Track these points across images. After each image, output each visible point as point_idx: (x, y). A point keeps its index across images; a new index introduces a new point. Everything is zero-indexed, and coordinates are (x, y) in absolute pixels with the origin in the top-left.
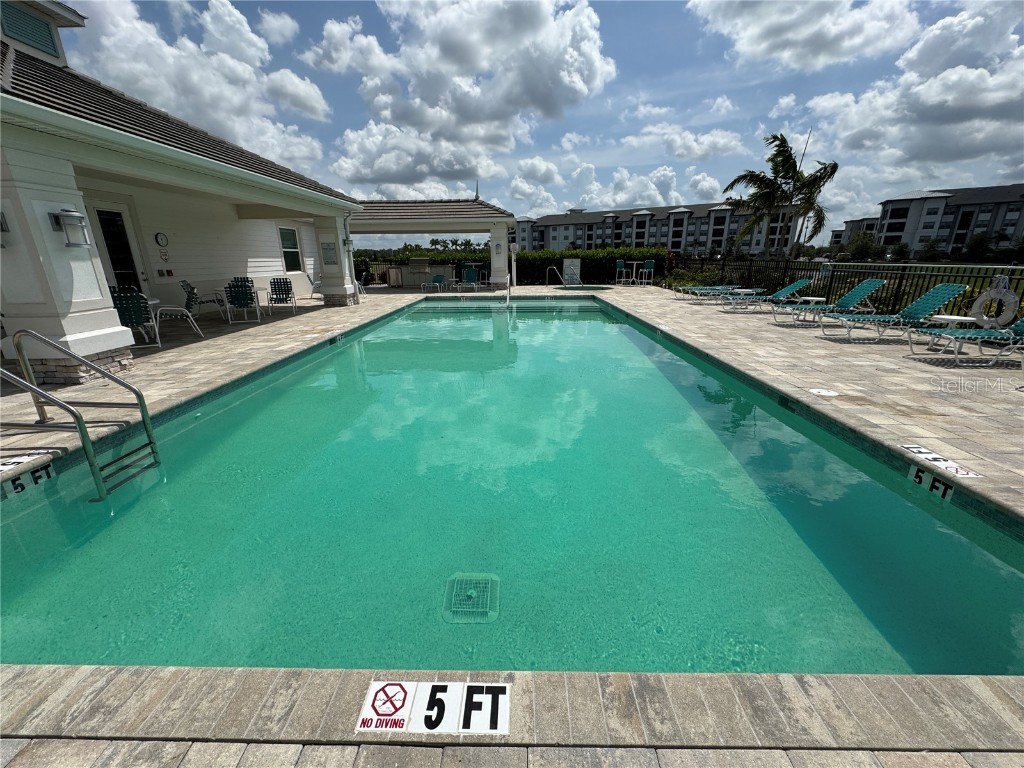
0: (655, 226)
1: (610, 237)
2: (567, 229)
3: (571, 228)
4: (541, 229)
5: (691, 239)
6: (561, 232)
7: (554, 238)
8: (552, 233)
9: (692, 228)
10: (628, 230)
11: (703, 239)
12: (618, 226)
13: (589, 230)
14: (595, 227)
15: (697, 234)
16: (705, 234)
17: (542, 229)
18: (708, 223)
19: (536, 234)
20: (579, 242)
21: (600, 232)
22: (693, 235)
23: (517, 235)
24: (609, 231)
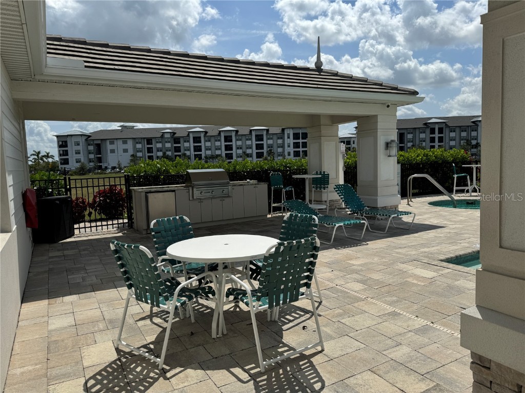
0: (209, 141)
1: (170, 150)
2: (125, 142)
3: (130, 143)
4: (96, 142)
5: (240, 151)
6: (120, 146)
7: (113, 151)
8: (109, 147)
9: (239, 143)
10: (186, 145)
11: (249, 151)
12: (177, 140)
13: (148, 144)
14: (154, 141)
15: (244, 147)
16: (250, 147)
17: (99, 142)
18: (251, 139)
19: (91, 148)
20: (140, 154)
21: (159, 145)
22: (241, 148)
23: (69, 148)
24: (168, 145)
